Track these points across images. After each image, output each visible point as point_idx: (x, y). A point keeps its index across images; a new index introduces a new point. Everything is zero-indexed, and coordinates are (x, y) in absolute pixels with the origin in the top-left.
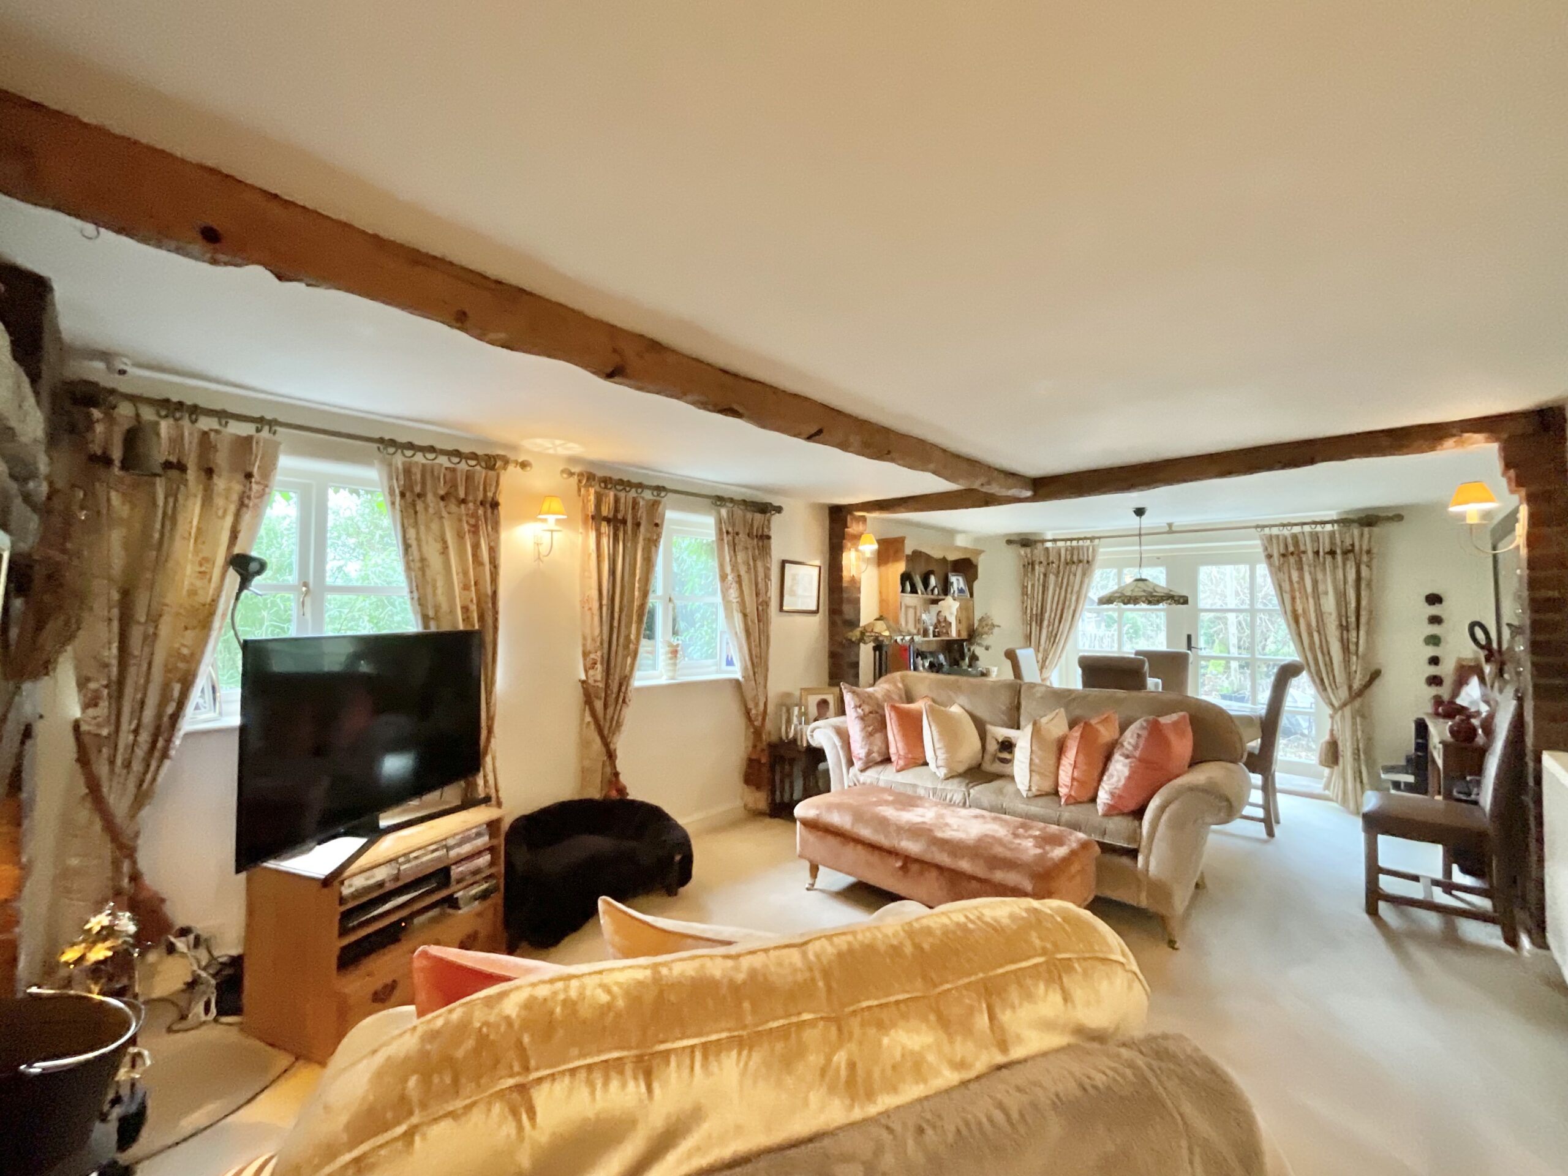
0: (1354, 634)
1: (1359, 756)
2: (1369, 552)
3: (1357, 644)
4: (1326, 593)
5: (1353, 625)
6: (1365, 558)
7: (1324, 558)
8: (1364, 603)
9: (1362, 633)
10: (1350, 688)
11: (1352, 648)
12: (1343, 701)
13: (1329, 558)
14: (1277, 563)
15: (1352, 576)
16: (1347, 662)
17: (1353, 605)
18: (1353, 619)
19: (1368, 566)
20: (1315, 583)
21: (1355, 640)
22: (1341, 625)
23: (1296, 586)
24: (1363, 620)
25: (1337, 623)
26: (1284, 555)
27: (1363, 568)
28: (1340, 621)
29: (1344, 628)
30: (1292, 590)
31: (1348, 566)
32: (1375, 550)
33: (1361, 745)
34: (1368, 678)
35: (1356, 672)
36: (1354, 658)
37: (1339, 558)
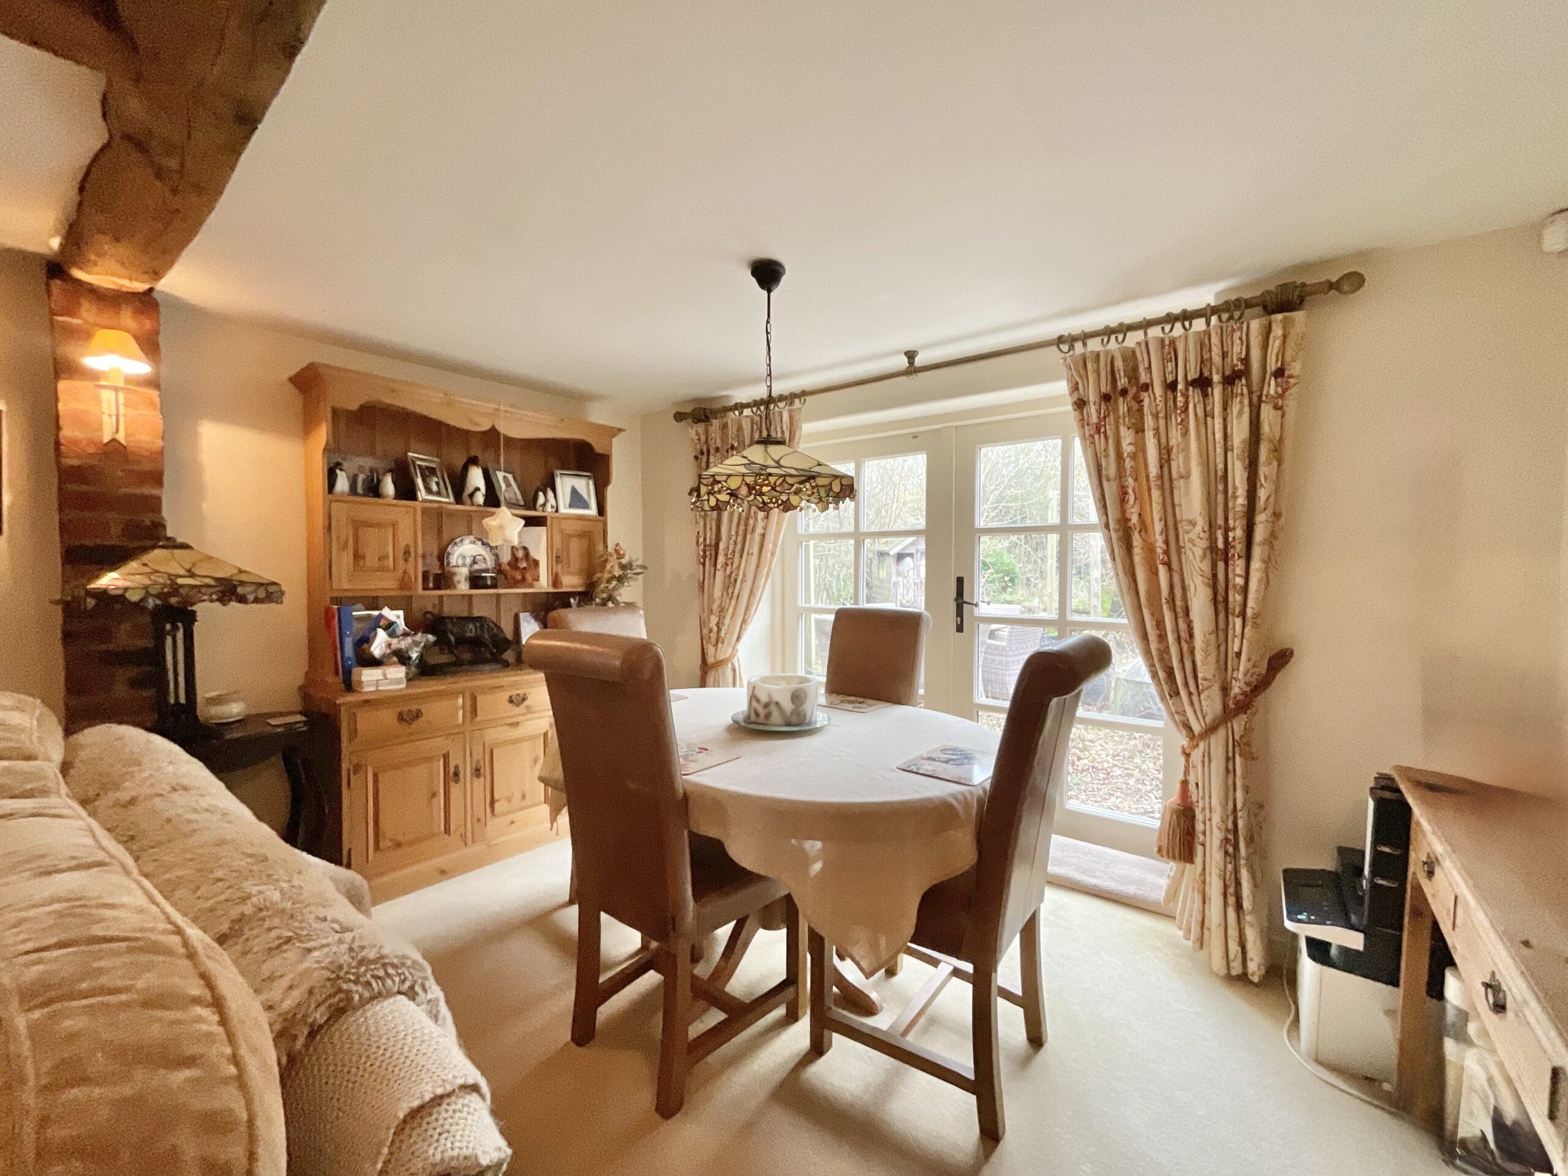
0: (1239, 566)
1: (1236, 847)
2: (1279, 373)
3: (1245, 589)
4: (1187, 476)
5: (1239, 547)
6: (1272, 388)
7: (1186, 396)
8: (1262, 494)
9: (1256, 564)
10: (1225, 690)
11: (1235, 598)
12: (1208, 719)
13: (1195, 395)
14: (1094, 419)
15: (1240, 431)
16: (1221, 632)
17: (1241, 501)
18: (1238, 533)
19: (1277, 407)
20: (1166, 455)
21: (1240, 581)
22: (1212, 548)
23: (1128, 463)
24: (1259, 534)
25: (1204, 544)
26: (1106, 398)
27: (1267, 412)
28: (1212, 540)
29: (1220, 555)
30: (1121, 475)
31: (1235, 409)
32: (1295, 369)
33: (1241, 823)
34: (1263, 668)
35: (1238, 655)
36: (1238, 622)
37: (1217, 392)
